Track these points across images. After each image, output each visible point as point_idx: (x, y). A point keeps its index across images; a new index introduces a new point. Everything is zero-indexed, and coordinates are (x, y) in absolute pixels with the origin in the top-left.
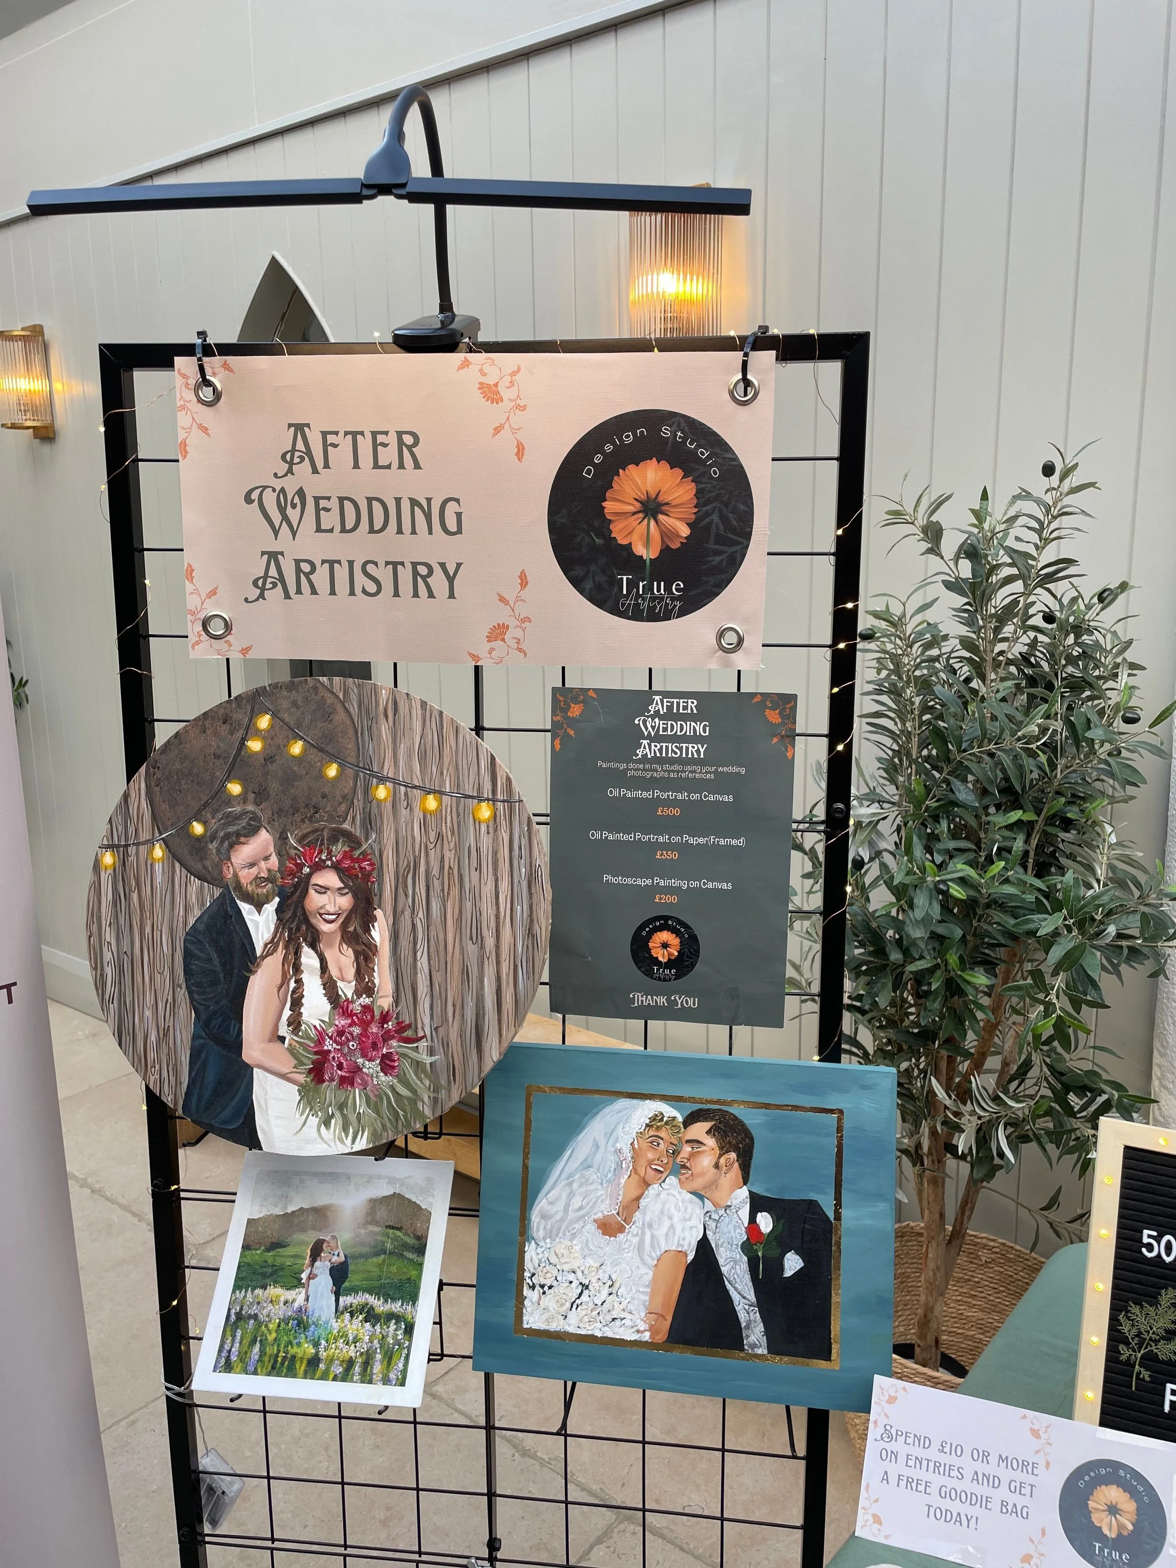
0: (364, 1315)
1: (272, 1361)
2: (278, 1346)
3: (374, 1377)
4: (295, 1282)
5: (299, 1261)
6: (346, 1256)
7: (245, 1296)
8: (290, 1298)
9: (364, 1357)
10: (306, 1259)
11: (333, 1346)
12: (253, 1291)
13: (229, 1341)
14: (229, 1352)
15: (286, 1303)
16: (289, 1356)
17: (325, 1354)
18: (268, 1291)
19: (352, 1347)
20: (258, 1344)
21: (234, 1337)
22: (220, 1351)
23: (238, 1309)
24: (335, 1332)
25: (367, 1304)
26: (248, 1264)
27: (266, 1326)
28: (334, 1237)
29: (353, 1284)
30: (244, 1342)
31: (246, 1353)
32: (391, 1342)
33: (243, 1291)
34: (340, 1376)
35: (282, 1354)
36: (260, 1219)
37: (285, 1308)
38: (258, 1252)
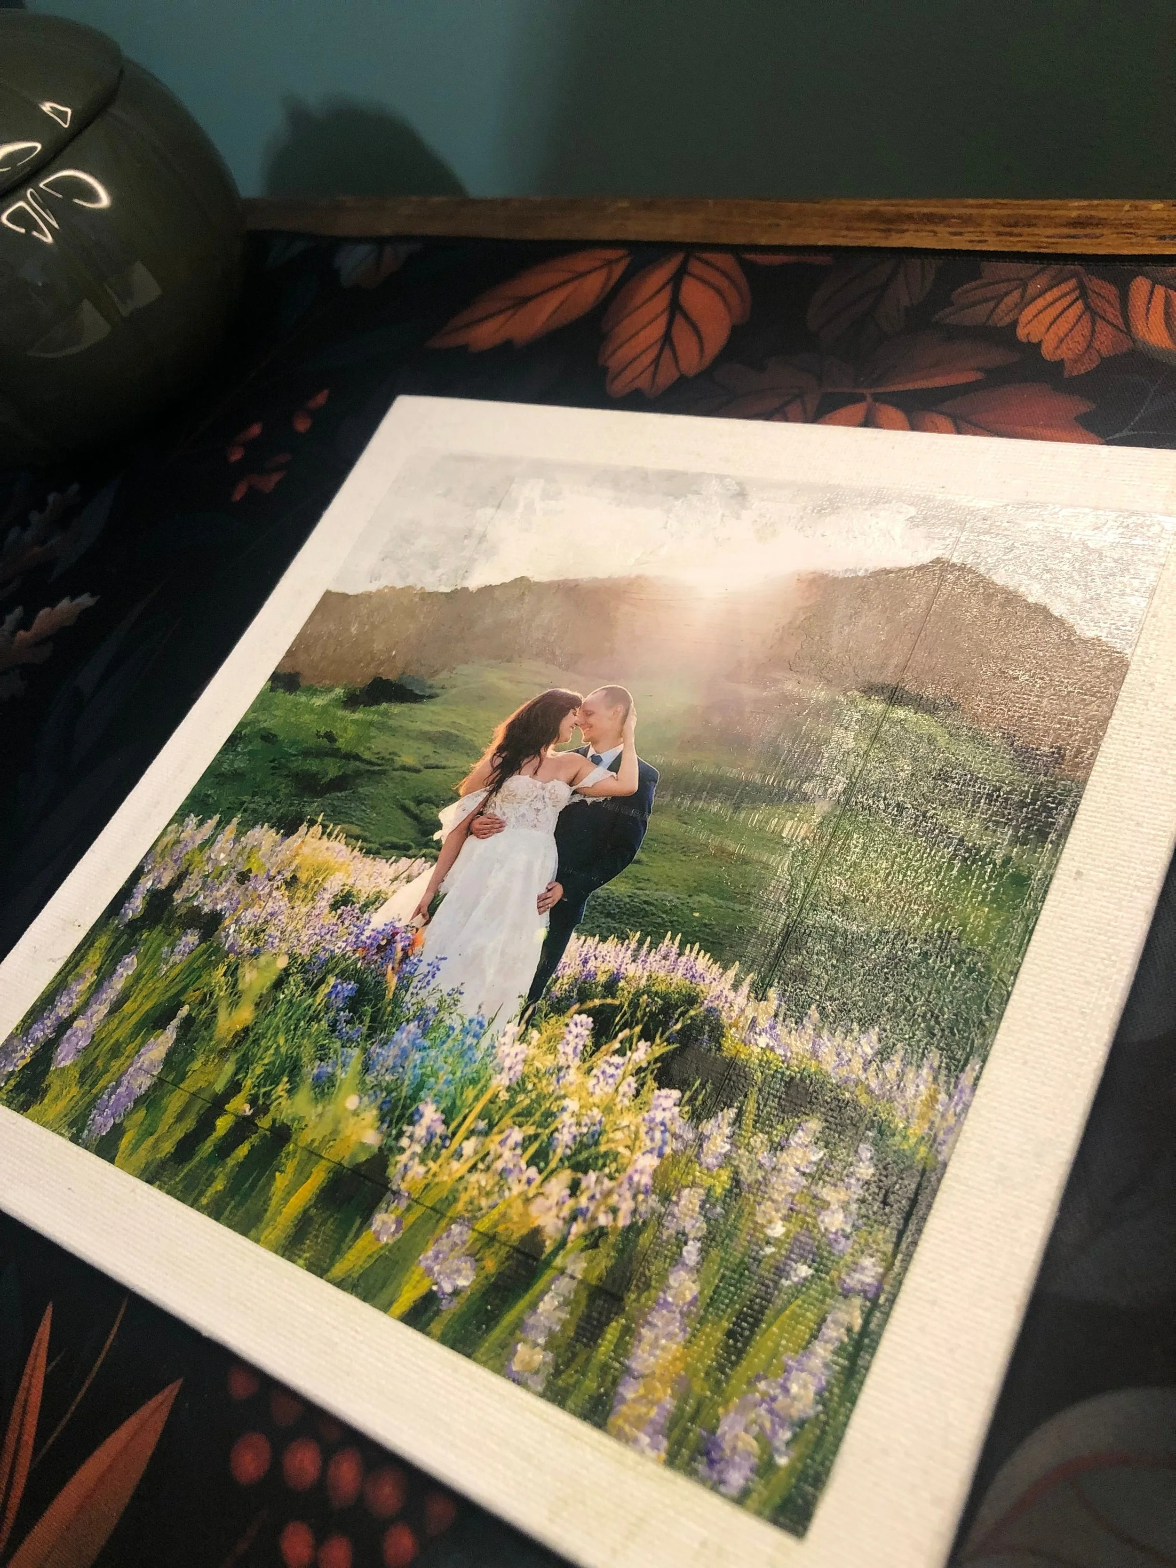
0: (660, 1048)
1: (189, 1123)
2: (244, 1064)
3: (630, 1391)
4: (407, 831)
5: (454, 760)
6: (646, 776)
7: (209, 842)
8: (365, 888)
9: (604, 1259)
10: (479, 755)
11: (469, 1147)
12: (241, 831)
13: (82, 987)
14: (64, 1026)
15: (344, 900)
16: (264, 1123)
17: (418, 1169)
18: (294, 841)
19: (558, 1186)
20: (169, 1036)
21: (105, 975)
22: (35, 1014)
23: (166, 880)
24: (500, 1082)
25: (691, 1000)
26: (268, 737)
27: (233, 972)
28: (617, 697)
29: (651, 893)
30: (128, 1007)
31: (116, 1051)
32: (778, 1230)
33: (212, 823)
34: (450, 1309)
35: (240, 1105)
36: (368, 596)
37: (331, 919)
38: (318, 701)
